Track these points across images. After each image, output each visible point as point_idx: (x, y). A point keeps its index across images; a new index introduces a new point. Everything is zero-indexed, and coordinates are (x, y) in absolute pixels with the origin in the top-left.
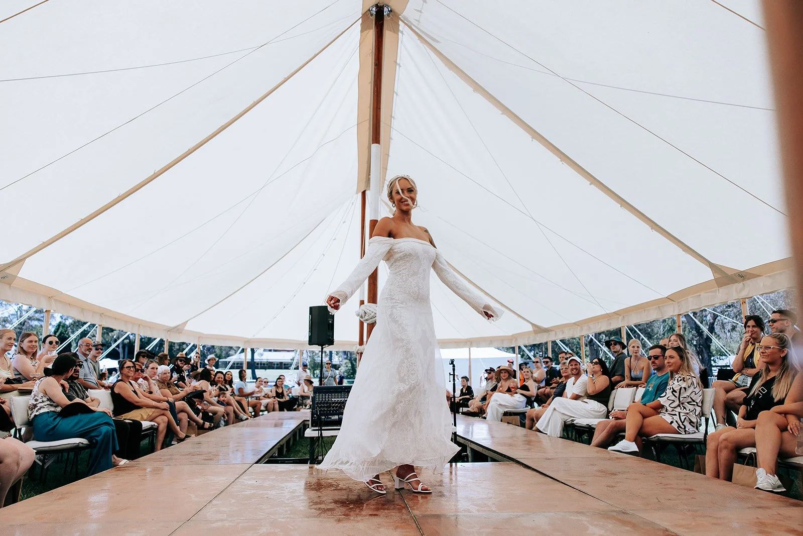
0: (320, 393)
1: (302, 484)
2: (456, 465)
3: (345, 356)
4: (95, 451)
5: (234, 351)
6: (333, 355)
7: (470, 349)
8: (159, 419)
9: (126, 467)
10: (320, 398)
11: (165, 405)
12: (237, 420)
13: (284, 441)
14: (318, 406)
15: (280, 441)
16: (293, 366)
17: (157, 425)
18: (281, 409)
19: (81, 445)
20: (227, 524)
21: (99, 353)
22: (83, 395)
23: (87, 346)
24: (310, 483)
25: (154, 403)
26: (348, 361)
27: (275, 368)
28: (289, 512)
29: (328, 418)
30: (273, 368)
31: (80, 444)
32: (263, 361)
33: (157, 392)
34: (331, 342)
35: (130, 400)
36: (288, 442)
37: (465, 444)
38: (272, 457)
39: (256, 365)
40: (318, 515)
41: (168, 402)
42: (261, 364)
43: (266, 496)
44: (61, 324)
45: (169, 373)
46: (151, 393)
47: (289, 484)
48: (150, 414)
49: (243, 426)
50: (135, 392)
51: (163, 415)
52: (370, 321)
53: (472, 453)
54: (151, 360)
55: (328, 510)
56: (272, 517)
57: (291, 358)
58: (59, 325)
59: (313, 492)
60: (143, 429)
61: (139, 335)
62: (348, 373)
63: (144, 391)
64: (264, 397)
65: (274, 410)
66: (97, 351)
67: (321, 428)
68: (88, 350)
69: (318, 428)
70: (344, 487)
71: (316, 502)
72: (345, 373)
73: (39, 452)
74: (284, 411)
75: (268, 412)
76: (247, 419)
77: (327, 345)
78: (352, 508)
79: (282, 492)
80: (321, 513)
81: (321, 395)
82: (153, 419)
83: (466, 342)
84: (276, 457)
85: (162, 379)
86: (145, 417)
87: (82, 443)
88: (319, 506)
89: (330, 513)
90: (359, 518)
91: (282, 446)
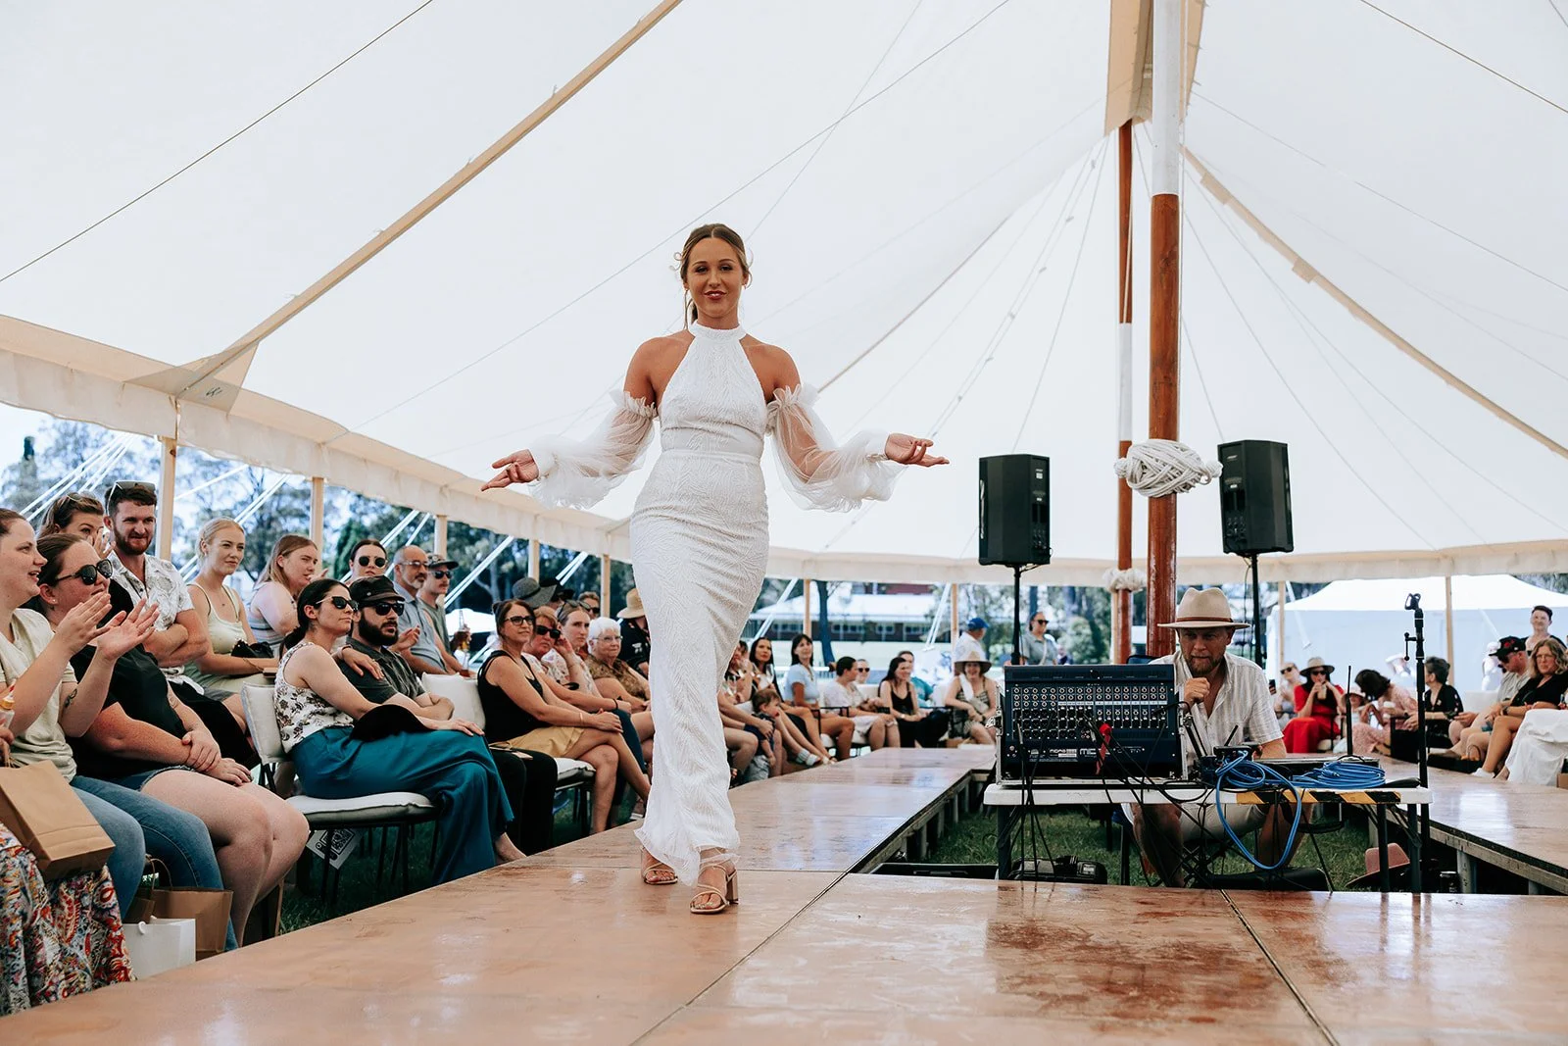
0: (1023, 684)
1: (982, 927)
2: (1428, 899)
3: (1075, 607)
4: (448, 824)
5: (775, 594)
6: (1039, 603)
7: (1448, 580)
8: (597, 755)
9: (524, 867)
10: (1024, 698)
11: (611, 720)
12: (792, 766)
13: (922, 822)
14: (1020, 722)
15: (911, 820)
16: (934, 633)
17: (592, 768)
18: (906, 743)
19: (412, 810)
20: (792, 1020)
21: (443, 585)
22: (410, 687)
23: (414, 566)
24: (1006, 928)
25: (583, 715)
26: (1081, 620)
27: (883, 637)
28: (957, 999)
29: (1048, 755)
30: (878, 639)
31: (410, 807)
32: (849, 618)
33: (589, 689)
34: (1042, 556)
35: (524, 706)
36: (932, 824)
37: (1450, 844)
38: (892, 858)
39: (833, 631)
40: (1039, 1011)
41: (616, 711)
42: (845, 628)
43: (887, 955)
44: (354, 526)
45: (617, 638)
46: (574, 686)
47: (948, 929)
48: (575, 740)
49: (810, 780)
50: (535, 684)
51: (607, 743)
52: (1158, 491)
53: (1472, 870)
54: (573, 602)
55: (1067, 998)
56: (913, 1008)
57: (927, 612)
58: (348, 529)
59: (1019, 951)
60: (559, 777)
61: (536, 541)
62: (1084, 651)
63: (558, 681)
64: (861, 708)
65: (887, 744)
66: (439, 581)
67: (1029, 782)
68: (416, 578)
69: (1019, 782)
70: (1105, 943)
71: (1030, 977)
72: (1075, 654)
73: (316, 823)
74: (913, 746)
75: (872, 750)
76: (818, 763)
77: (1030, 565)
78: (1138, 998)
79: (932, 946)
80: (1046, 1007)
81: (1026, 690)
82: (581, 756)
83: (1438, 560)
84: (903, 860)
85: (600, 654)
86: (562, 747)
87: (415, 806)
88: (1039, 988)
89: (1073, 1007)
90: (1160, 1025)
91: (917, 833)
